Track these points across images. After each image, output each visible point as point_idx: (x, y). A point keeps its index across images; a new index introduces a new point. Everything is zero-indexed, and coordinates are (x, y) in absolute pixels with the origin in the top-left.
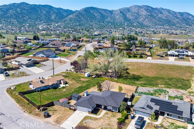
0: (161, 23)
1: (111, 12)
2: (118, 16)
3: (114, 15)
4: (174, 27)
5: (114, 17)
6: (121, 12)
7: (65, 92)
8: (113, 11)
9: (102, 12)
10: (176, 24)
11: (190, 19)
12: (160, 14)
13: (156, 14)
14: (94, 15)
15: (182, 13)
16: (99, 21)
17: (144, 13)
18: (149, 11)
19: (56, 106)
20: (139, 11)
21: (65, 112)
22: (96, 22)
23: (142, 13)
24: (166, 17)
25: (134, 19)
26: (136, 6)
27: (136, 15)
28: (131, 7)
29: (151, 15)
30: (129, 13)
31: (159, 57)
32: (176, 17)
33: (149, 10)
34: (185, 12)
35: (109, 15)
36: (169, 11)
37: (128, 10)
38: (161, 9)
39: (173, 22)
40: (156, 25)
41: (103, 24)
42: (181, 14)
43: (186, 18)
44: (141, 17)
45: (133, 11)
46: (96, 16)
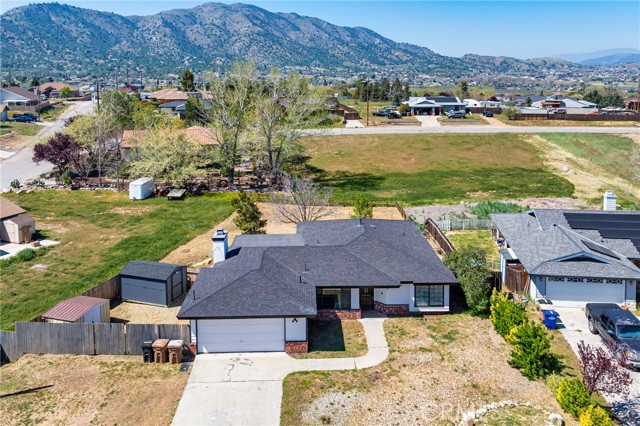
0: (300, 59)
1: (131, 23)
2: (158, 36)
3: (143, 31)
4: (339, 69)
5: (143, 37)
6: (166, 24)
7: (47, 275)
8: (137, 19)
9: (97, 23)
10: (342, 61)
11: (376, 46)
12: (292, 32)
13: (281, 30)
14: (68, 33)
15: (354, 29)
16: (88, 52)
17: (243, 26)
18: (259, 22)
19: (23, 361)
20: (228, 21)
21: (122, 385)
22: (76, 55)
23: (237, 27)
24: (312, 40)
25: (212, 44)
26: (216, 6)
27: (218, 33)
28: (199, 8)
29: (267, 35)
30: (196, 26)
31: (385, 119)
32: (338, 40)
33: (257, 19)
34: (363, 28)
35: (125, 32)
36: (317, 23)
37: (191, 16)
38: (294, 16)
39: (333, 56)
40: (284, 65)
41: (102, 61)
42: (353, 32)
43: (366, 45)
44: (234, 38)
45: (209, 22)
46: (74, 34)
